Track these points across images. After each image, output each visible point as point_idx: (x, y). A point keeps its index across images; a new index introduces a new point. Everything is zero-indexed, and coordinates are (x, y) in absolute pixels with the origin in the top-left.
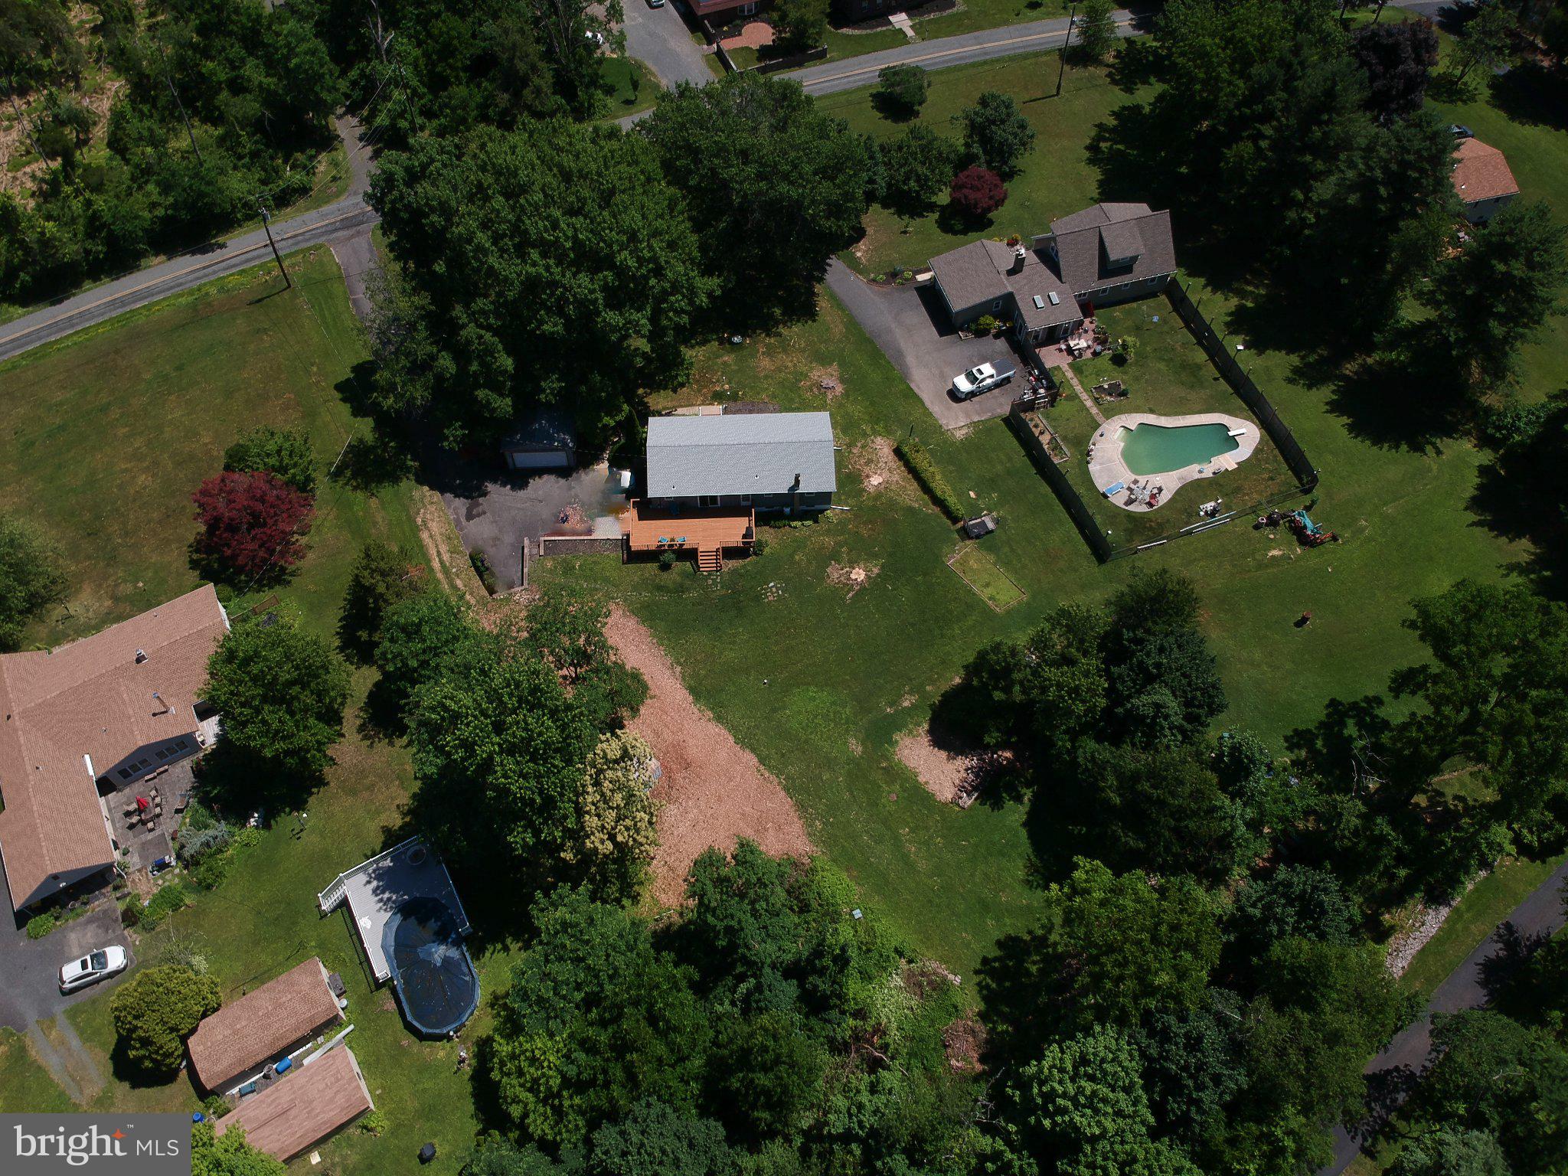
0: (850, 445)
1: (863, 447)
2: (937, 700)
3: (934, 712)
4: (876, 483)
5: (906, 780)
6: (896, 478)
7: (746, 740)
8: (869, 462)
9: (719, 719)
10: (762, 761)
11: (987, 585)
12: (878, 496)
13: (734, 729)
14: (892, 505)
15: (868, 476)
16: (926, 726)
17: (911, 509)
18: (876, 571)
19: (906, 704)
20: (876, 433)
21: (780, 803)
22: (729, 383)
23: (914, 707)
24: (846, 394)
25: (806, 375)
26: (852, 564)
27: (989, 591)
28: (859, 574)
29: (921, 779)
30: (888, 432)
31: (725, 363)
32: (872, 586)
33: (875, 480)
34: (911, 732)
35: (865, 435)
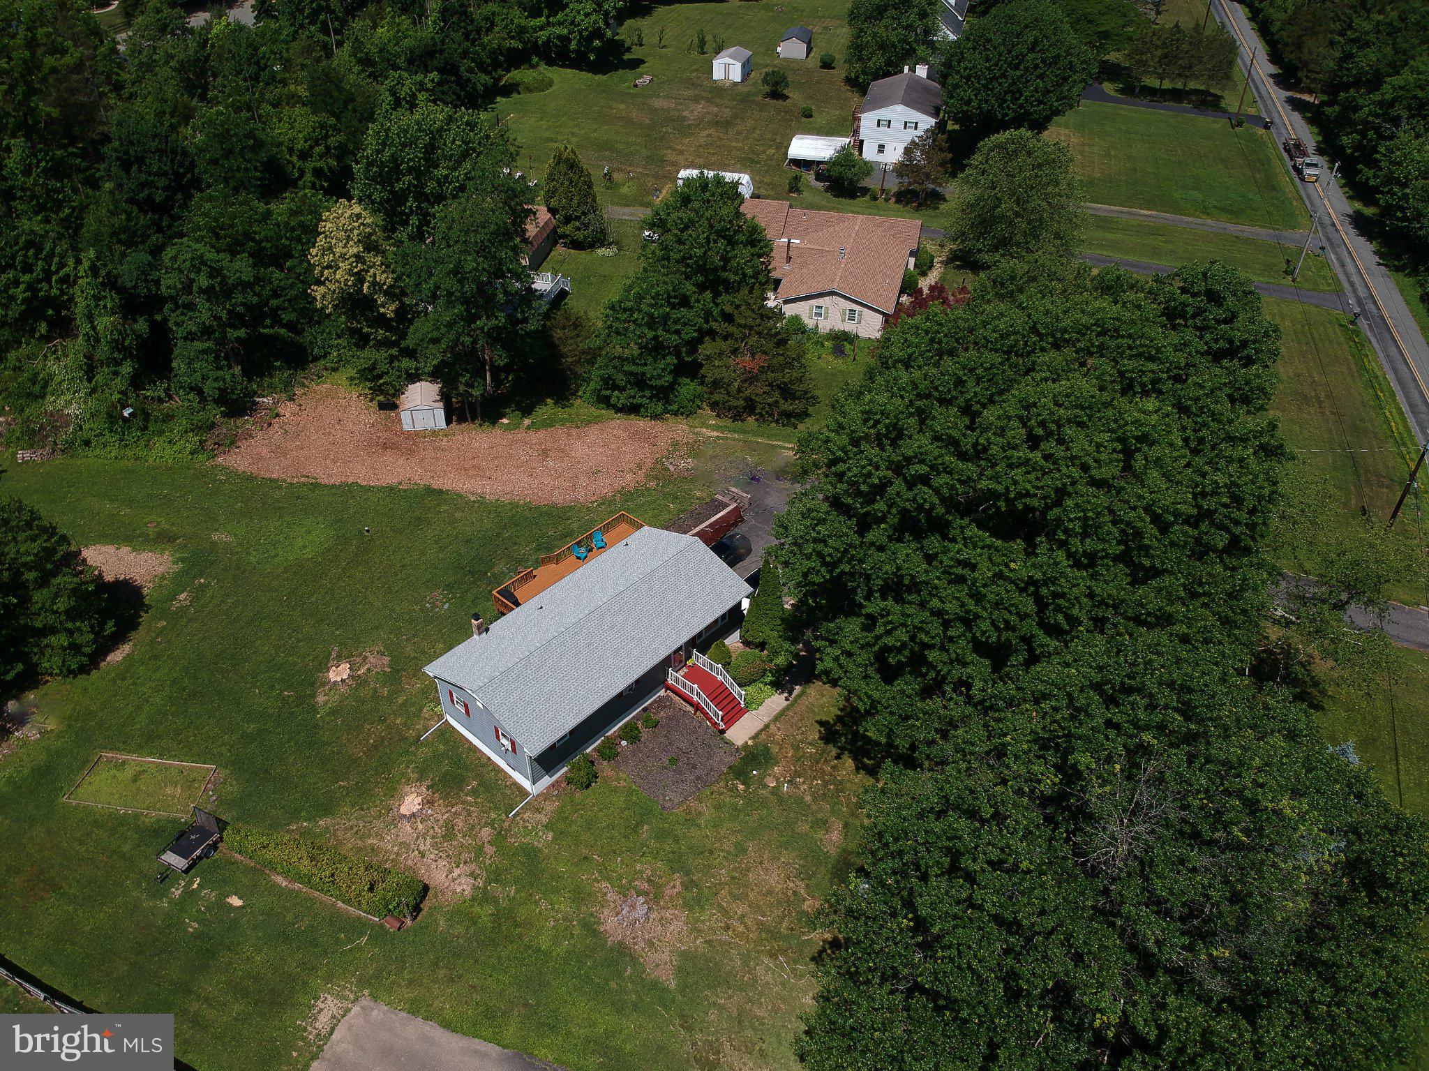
0: (501, 836)
1: (480, 850)
2: (144, 618)
3: (143, 604)
4: (408, 800)
5: (143, 544)
6: (388, 844)
7: (347, 490)
8: (449, 835)
9: (390, 489)
10: (316, 485)
11: (135, 779)
12: (393, 792)
13: (368, 489)
14: (361, 796)
15: (429, 802)
16: (145, 591)
17: (326, 809)
18: (321, 699)
19: (182, 597)
20: (481, 896)
21: (276, 469)
22: (776, 792)
23: (173, 598)
24: (590, 928)
25: (686, 905)
26: (357, 682)
27: (129, 772)
28: (339, 673)
29: (125, 551)
30: (462, 913)
31: (824, 824)
32: (311, 679)
33: (411, 803)
34: (163, 578)
35: (496, 876)
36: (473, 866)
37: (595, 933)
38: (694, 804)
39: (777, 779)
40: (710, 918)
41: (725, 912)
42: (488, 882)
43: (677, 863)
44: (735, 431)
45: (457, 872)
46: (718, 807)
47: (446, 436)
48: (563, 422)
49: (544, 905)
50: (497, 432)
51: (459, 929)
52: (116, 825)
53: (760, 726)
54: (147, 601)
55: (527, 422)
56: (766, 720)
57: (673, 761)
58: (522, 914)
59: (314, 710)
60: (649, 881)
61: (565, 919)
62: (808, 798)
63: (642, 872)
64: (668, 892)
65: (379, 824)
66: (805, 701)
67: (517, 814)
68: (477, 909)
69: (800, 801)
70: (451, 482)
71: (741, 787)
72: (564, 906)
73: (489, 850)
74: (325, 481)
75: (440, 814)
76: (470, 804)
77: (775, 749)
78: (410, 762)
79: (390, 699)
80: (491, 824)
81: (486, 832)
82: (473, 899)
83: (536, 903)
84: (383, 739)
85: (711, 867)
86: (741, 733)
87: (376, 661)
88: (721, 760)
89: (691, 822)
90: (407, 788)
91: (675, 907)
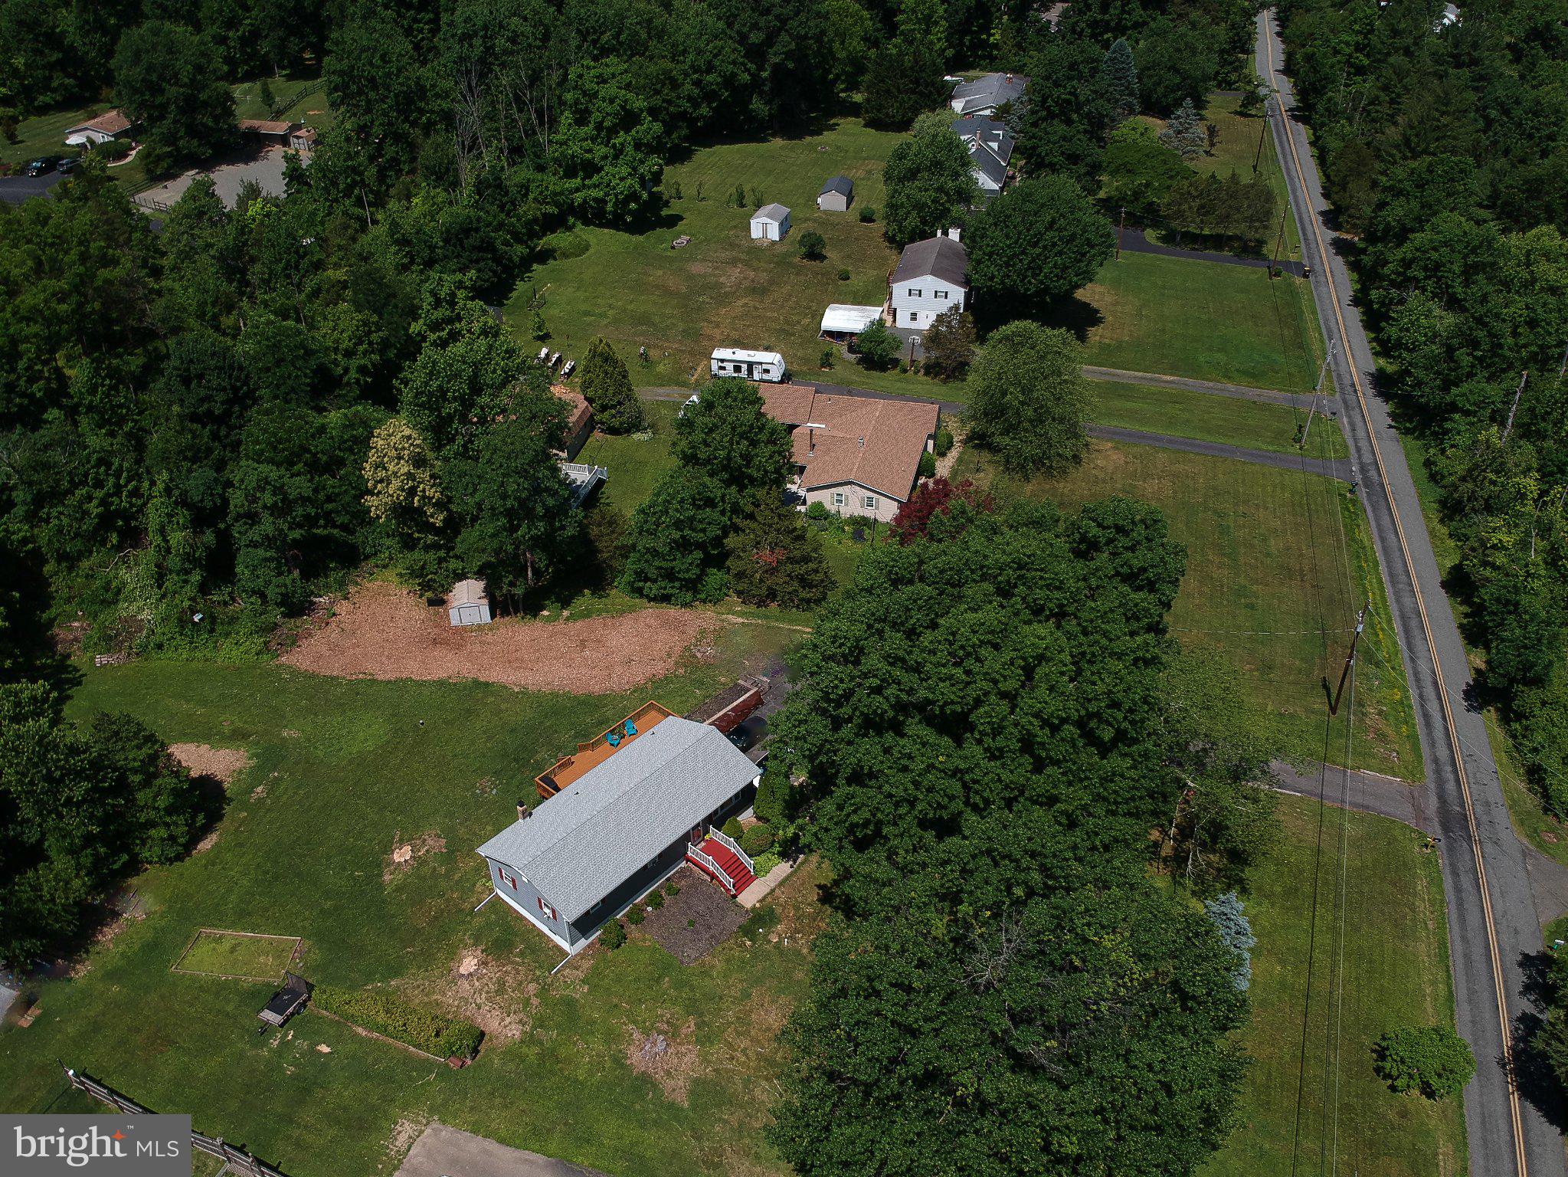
0: (544, 991)
1: (527, 1002)
2: (227, 809)
3: (224, 797)
4: (466, 961)
5: (220, 741)
6: (449, 999)
7: (401, 685)
8: (501, 989)
9: (441, 683)
10: (374, 681)
11: (233, 950)
12: (453, 955)
13: (421, 684)
14: (426, 959)
15: (484, 962)
16: (226, 785)
17: (396, 971)
18: (387, 878)
19: (260, 789)
20: (529, 1040)
21: (334, 668)
22: (778, 945)
23: (250, 790)
24: (619, 1062)
25: (698, 1040)
26: (419, 861)
27: (227, 945)
28: (402, 855)
29: (205, 747)
30: (512, 1054)
32: (378, 862)
33: (469, 964)
34: (240, 772)
35: (541, 1022)
36: (521, 1015)
37: (622, 1066)
38: (707, 959)
39: (780, 936)
40: (718, 1051)
41: (730, 1046)
42: (534, 1027)
43: (692, 1008)
44: (759, 617)
45: (508, 1020)
46: (728, 961)
47: (491, 630)
48: (599, 612)
49: (581, 1045)
50: (538, 623)
51: (511, 1066)
52: (220, 989)
53: (768, 890)
54: (228, 794)
55: (566, 613)
56: (773, 885)
57: (691, 923)
58: (563, 1052)
59: (381, 887)
60: (668, 1023)
61: (598, 1055)
62: (805, 951)
63: (662, 1016)
64: (684, 1031)
65: (441, 983)
66: (807, 868)
67: (559, 971)
68: (525, 1050)
69: (798, 953)
70: (496, 675)
71: (748, 943)
72: (598, 1045)
73: (535, 1001)
74: (381, 677)
75: (492, 973)
76: (518, 964)
77: (779, 910)
78: (466, 930)
79: (448, 876)
80: (536, 980)
81: (532, 987)
82: (522, 1042)
83: (575, 1044)
84: (442, 911)
85: (720, 1010)
86: (749, 898)
87: (434, 843)
88: (734, 921)
89: (705, 974)
90: (465, 952)
91: (689, 1043)
